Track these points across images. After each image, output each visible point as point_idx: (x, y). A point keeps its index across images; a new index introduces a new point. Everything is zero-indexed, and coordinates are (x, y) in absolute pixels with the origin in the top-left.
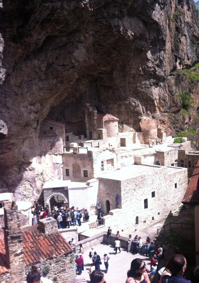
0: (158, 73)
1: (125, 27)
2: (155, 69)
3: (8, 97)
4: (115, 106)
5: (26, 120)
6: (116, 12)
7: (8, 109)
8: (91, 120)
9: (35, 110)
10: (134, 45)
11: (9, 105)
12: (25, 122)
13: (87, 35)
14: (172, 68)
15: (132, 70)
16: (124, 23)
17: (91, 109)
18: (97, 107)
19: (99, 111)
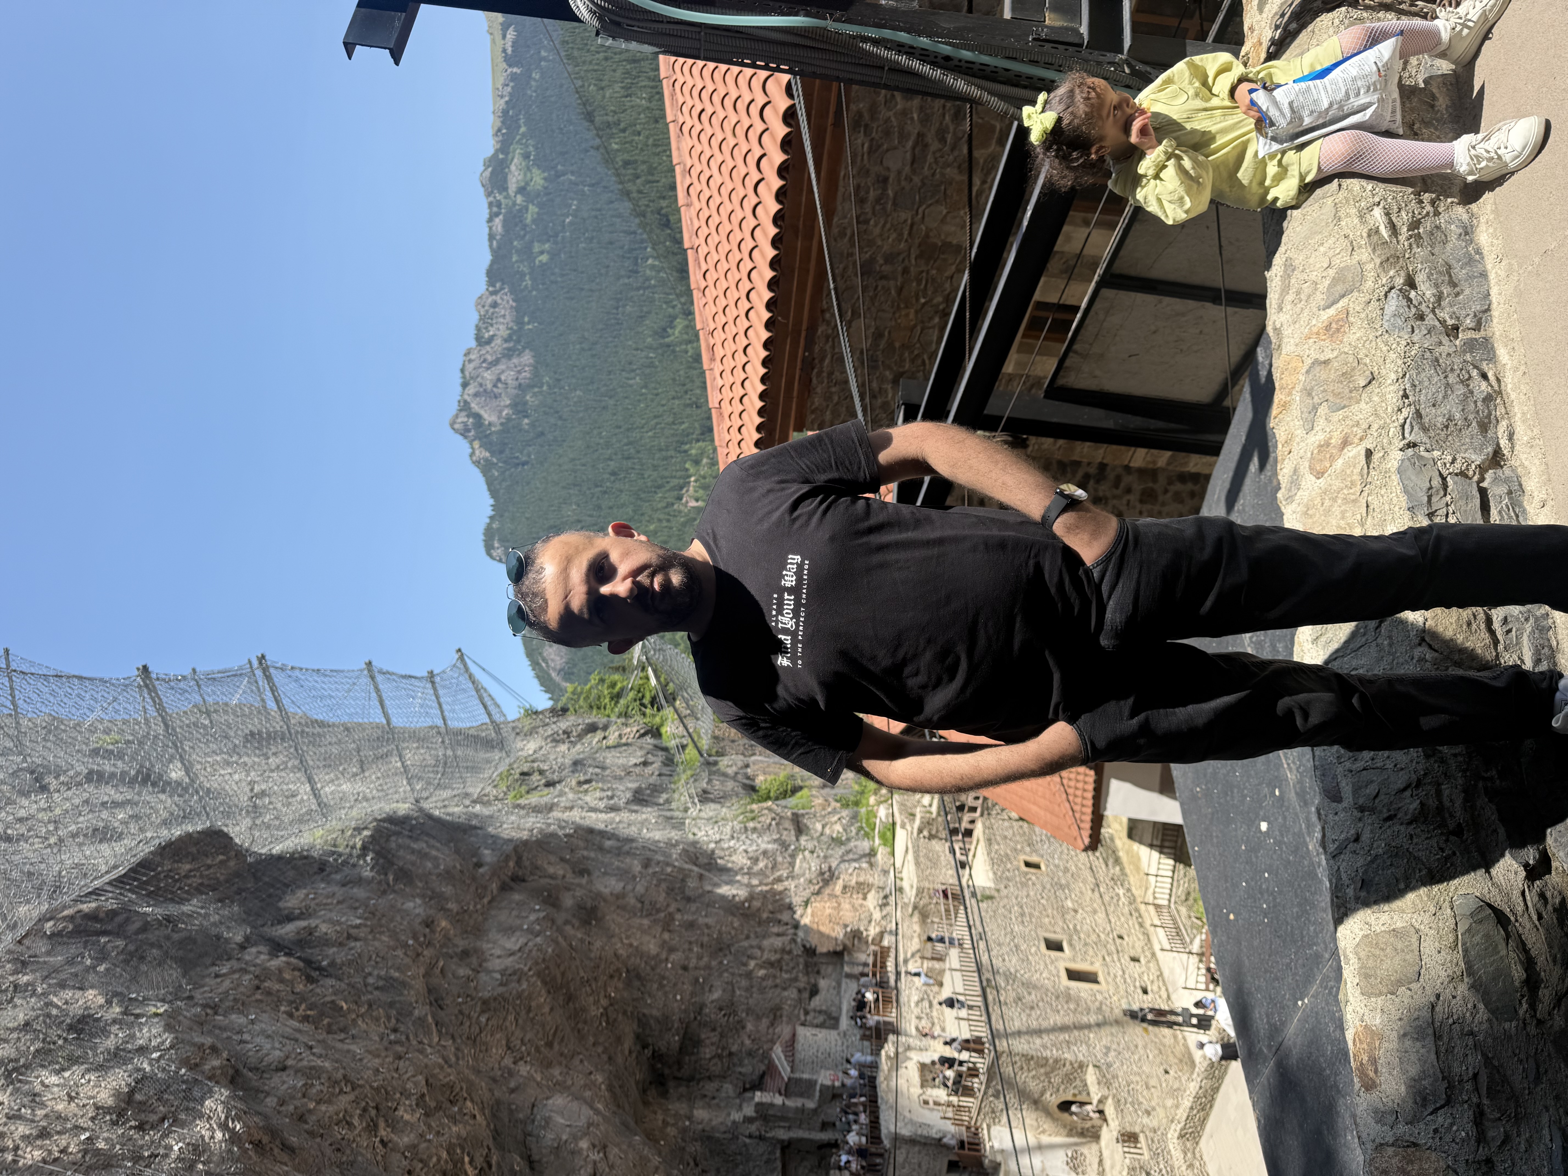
4: (750, 1027)
8: (783, 1118)
17: (749, 1110)
18: (745, 1090)
19: (758, 1084)
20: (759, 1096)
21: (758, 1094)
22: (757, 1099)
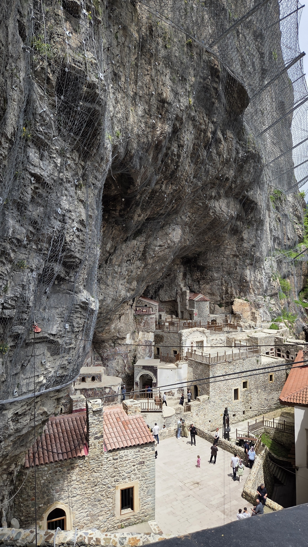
1: (222, 208)
2: (251, 249)
4: (208, 286)
5: (123, 297)
7: (108, 286)
8: (183, 299)
9: (132, 288)
10: (229, 226)
11: (108, 282)
13: (183, 217)
15: (227, 250)
17: (184, 289)
18: (189, 287)
19: (191, 291)
20: (188, 291)
21: (189, 291)
22: (187, 291)
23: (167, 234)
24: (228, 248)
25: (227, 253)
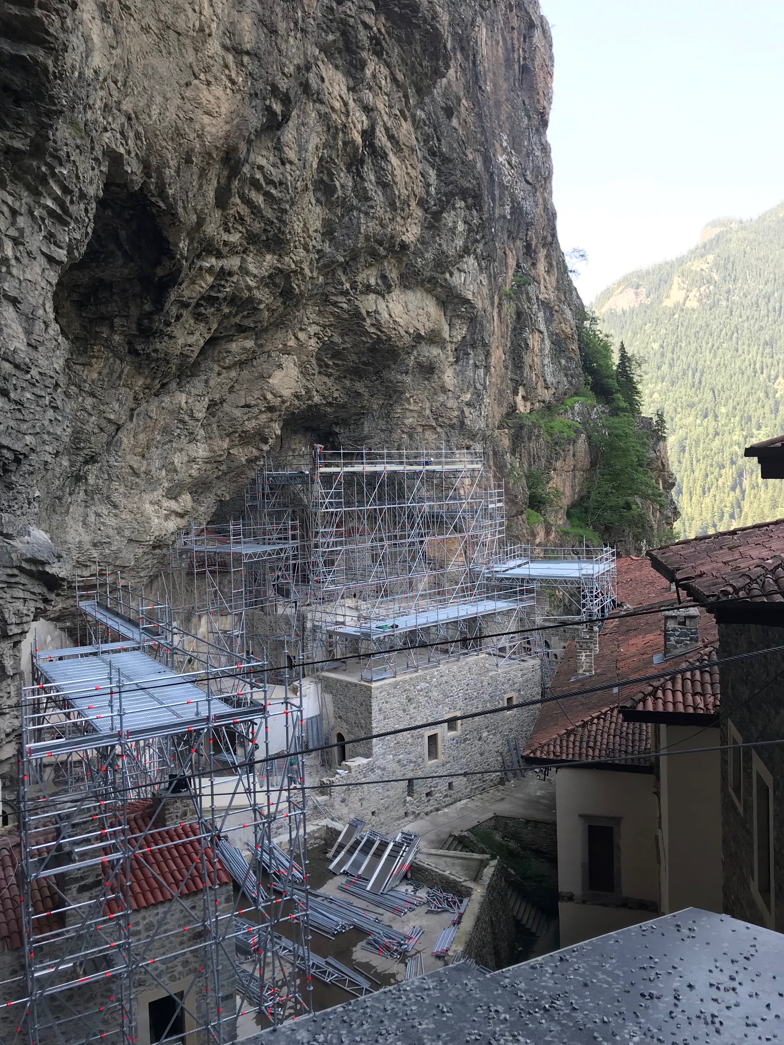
0: (469, 423)
1: (393, 315)
2: (463, 412)
3: (115, 479)
5: (157, 533)
6: (372, 281)
7: (115, 506)
9: (179, 510)
10: (412, 358)
11: (116, 497)
12: (153, 538)
13: (302, 336)
14: (504, 411)
15: (409, 414)
16: (391, 305)
23: (263, 377)
24: (412, 411)
25: (408, 421)
